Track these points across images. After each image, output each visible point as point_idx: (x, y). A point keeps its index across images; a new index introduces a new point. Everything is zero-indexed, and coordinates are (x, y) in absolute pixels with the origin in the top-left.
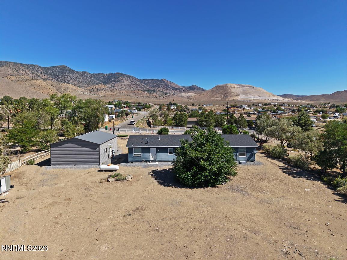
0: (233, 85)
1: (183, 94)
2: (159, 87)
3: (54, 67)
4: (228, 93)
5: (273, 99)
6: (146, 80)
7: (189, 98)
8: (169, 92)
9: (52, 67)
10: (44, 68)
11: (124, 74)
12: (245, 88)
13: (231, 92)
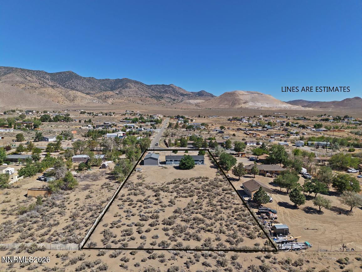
0: (241, 92)
1: (192, 101)
2: (167, 93)
3: (61, 73)
4: (236, 100)
5: (281, 106)
6: (154, 85)
7: (197, 105)
8: (177, 98)
9: (59, 73)
10: (51, 74)
11: (131, 80)
12: (253, 95)
13: (239, 99)
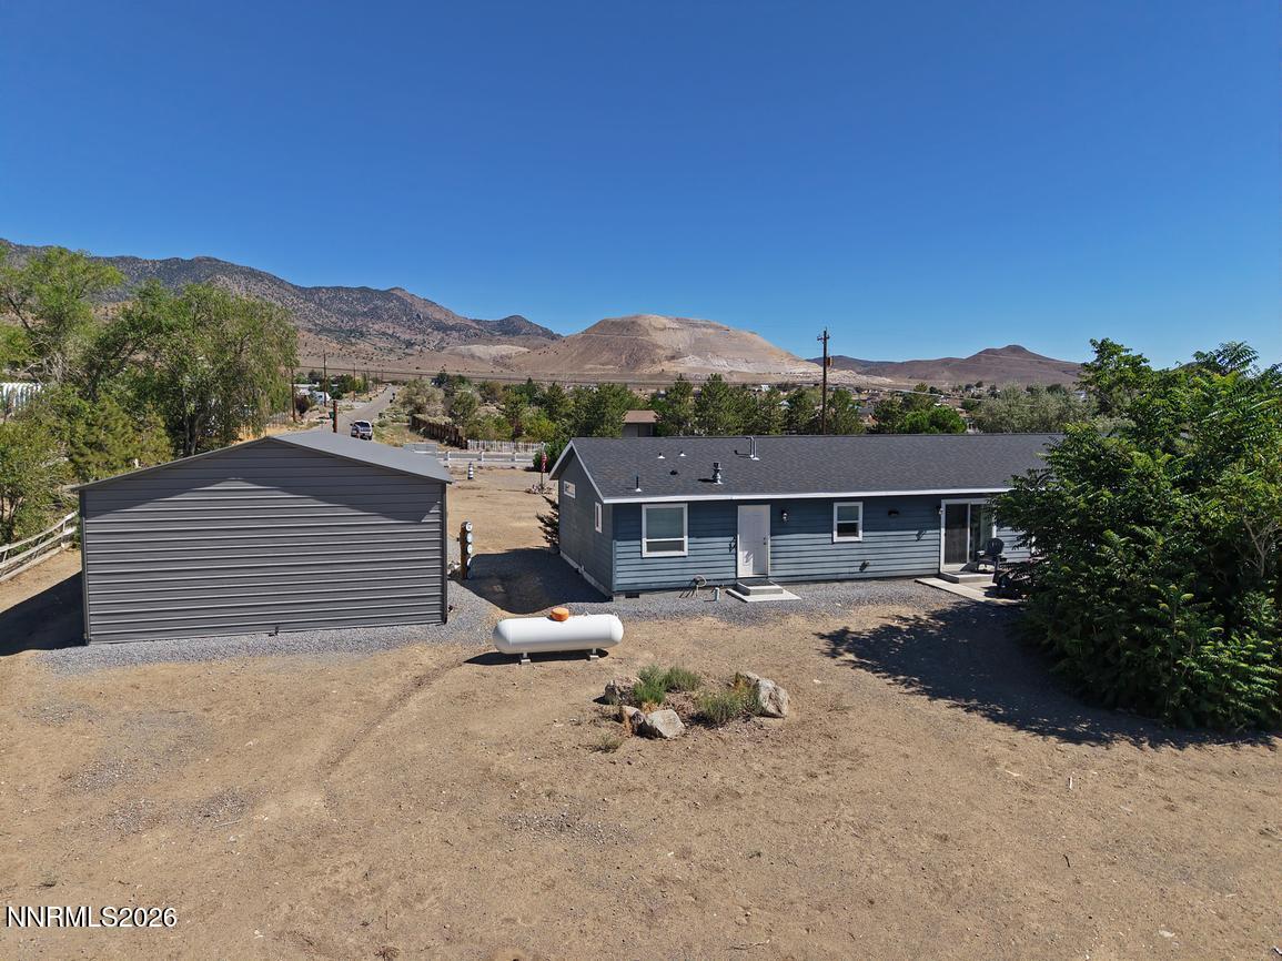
0: (660, 320)
1: (478, 349)
2: (380, 319)
4: (641, 348)
5: (793, 371)
6: (328, 289)
7: (499, 361)
8: (420, 337)
11: (233, 265)
12: (699, 332)
13: (653, 345)
